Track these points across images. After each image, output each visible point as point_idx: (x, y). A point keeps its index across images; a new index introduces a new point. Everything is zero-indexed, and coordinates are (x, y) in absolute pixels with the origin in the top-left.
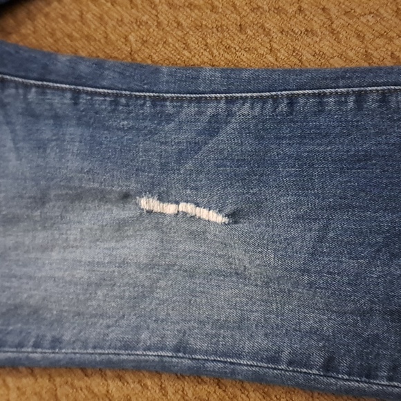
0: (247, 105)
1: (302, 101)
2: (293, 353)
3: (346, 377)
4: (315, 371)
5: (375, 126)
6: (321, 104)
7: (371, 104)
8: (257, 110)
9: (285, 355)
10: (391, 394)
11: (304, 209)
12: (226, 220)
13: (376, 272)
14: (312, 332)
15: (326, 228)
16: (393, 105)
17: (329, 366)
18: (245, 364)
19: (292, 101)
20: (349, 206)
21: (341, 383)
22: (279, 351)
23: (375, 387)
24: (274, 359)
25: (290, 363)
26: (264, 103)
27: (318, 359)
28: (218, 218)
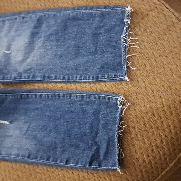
0: (11, 96)
1: (23, 96)
2: (22, 154)
3: (32, 159)
4: (26, 158)
5: (39, 102)
6: (28, 96)
7: (38, 97)
8: (13, 98)
9: (21, 154)
10: (40, 163)
11: (26, 120)
12: (9, 123)
13: (39, 135)
14: (27, 149)
15: (30, 125)
16: (42, 97)
17: (29, 157)
18: (13, 157)
19: (21, 96)
20: (35, 120)
21: (31, 160)
22: (19, 154)
23: (37, 161)
24: (18, 156)
25: (21, 156)
26: (15, 96)
27: (27, 155)
28: (7, 123)
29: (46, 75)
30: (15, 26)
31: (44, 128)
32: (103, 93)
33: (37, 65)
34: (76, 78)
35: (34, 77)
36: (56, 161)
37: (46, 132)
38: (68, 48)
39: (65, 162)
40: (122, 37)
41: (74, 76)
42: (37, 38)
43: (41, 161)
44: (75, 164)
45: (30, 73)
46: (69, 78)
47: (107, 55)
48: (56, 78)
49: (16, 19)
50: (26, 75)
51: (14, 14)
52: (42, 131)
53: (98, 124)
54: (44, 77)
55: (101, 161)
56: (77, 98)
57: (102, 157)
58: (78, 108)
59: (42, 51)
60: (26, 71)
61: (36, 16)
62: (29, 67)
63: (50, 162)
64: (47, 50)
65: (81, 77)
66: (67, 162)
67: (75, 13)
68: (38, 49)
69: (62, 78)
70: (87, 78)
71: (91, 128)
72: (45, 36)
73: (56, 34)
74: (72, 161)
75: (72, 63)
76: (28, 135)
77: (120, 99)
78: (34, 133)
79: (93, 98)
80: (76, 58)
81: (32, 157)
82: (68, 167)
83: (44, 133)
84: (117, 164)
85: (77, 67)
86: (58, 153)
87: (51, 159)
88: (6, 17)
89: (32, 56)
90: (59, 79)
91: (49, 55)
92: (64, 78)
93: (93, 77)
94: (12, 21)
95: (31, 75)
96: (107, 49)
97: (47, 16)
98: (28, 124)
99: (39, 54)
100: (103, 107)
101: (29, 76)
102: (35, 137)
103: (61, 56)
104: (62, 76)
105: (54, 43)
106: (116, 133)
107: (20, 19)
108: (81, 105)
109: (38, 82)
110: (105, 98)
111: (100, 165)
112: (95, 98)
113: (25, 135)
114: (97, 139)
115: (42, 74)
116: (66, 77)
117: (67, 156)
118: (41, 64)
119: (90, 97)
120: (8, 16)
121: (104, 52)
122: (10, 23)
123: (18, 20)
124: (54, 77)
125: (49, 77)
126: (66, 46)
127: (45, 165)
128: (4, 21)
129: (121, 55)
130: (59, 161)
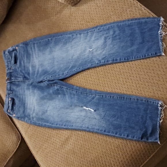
0: (97, 96)
3: (106, 133)
4: (103, 132)
6: (106, 97)
7: (112, 98)
8: (99, 97)
9: (100, 129)
11: (104, 110)
13: (111, 119)
14: (103, 127)
16: (114, 98)
17: (105, 131)
18: (95, 130)
19: (103, 96)
23: (109, 134)
24: (98, 130)
28: (93, 111)
29: (114, 59)
30: (94, 35)
31: (114, 116)
32: (150, 99)
33: (109, 54)
34: (132, 58)
35: (108, 61)
36: (121, 135)
37: (115, 118)
38: (126, 42)
39: (126, 136)
40: (159, 32)
41: (131, 57)
42: (108, 40)
43: (112, 134)
44: (133, 138)
45: (105, 59)
46: (128, 58)
47: (150, 43)
48: (120, 60)
49: (95, 30)
50: (103, 61)
51: (93, 28)
52: (113, 118)
53: (146, 117)
54: (113, 60)
55: (148, 137)
56: (134, 100)
57: (148, 135)
58: (135, 106)
59: (111, 46)
60: (103, 59)
61: (106, 27)
62: (104, 56)
63: (117, 135)
64: (114, 45)
65: (135, 57)
66: (127, 136)
67: (130, 22)
68: (109, 45)
69: (124, 59)
70: (139, 57)
71: (142, 118)
72: (112, 37)
73: (119, 35)
74: (130, 136)
75: (129, 50)
76: (104, 119)
77: (160, 103)
78: (108, 118)
79: (144, 101)
80: (131, 47)
81: (106, 131)
82: (128, 139)
83: (114, 118)
84: (158, 139)
85: (132, 52)
86: (122, 131)
87: (118, 134)
88: (89, 30)
89: (106, 50)
90: (122, 60)
91: (115, 48)
92: (125, 59)
93: (142, 56)
94: (92, 32)
95: (106, 60)
96: (150, 40)
97: (113, 26)
98: (105, 113)
99: (109, 48)
100: (150, 107)
101: (105, 61)
102: (108, 120)
103: (122, 47)
104: (124, 58)
105: (119, 41)
106: (158, 122)
107: (97, 30)
108: (137, 105)
109: (110, 64)
110: (151, 102)
111: (147, 139)
112: (145, 101)
113: (103, 119)
114: (146, 125)
115: (112, 59)
116: (126, 58)
117: (127, 133)
118: (111, 54)
119: (142, 100)
120: (90, 30)
121: (148, 41)
122: (91, 33)
123: (96, 31)
124: (119, 60)
125: (116, 60)
126: (125, 41)
127: (114, 136)
128: (87, 33)
129: (159, 42)
130: (123, 135)
